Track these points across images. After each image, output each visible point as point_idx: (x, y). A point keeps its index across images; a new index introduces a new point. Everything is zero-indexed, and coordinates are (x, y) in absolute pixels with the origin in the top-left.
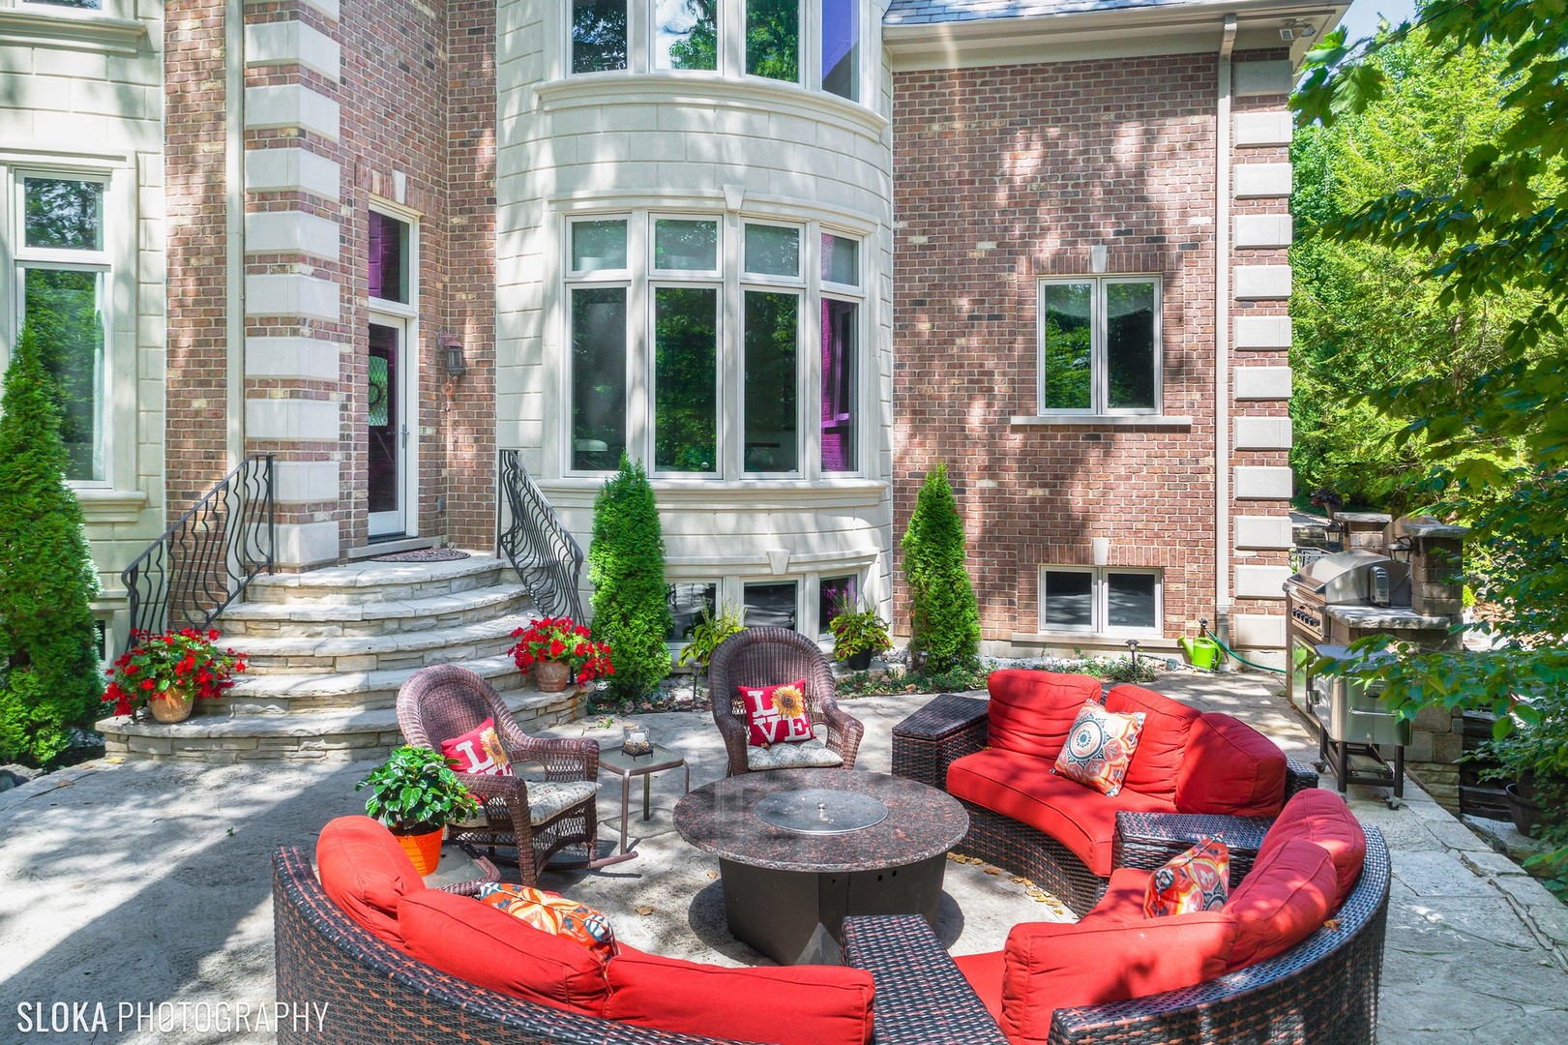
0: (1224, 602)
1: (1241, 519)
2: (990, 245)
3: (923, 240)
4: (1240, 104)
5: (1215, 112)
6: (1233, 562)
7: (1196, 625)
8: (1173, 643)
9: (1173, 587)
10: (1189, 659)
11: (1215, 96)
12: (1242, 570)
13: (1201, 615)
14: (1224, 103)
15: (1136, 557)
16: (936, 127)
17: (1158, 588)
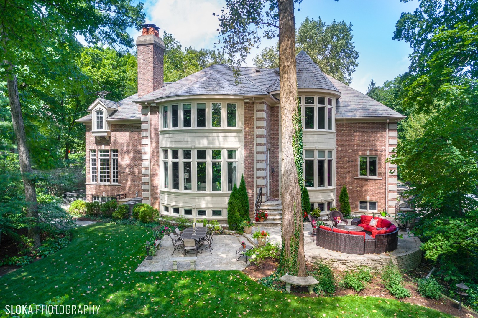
0: (387, 207)
1: (390, 194)
2: (351, 150)
3: (341, 149)
4: (390, 130)
5: (386, 131)
6: (388, 200)
7: (383, 210)
8: (379, 213)
9: (379, 204)
10: (382, 215)
11: (386, 129)
12: (389, 201)
13: (383, 208)
14: (387, 130)
15: (374, 199)
16: (343, 132)
17: (377, 204)
